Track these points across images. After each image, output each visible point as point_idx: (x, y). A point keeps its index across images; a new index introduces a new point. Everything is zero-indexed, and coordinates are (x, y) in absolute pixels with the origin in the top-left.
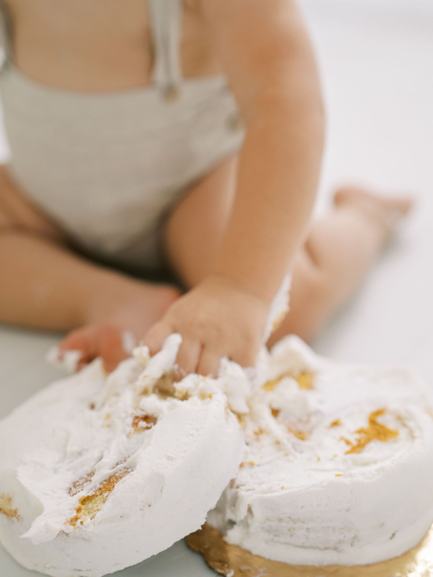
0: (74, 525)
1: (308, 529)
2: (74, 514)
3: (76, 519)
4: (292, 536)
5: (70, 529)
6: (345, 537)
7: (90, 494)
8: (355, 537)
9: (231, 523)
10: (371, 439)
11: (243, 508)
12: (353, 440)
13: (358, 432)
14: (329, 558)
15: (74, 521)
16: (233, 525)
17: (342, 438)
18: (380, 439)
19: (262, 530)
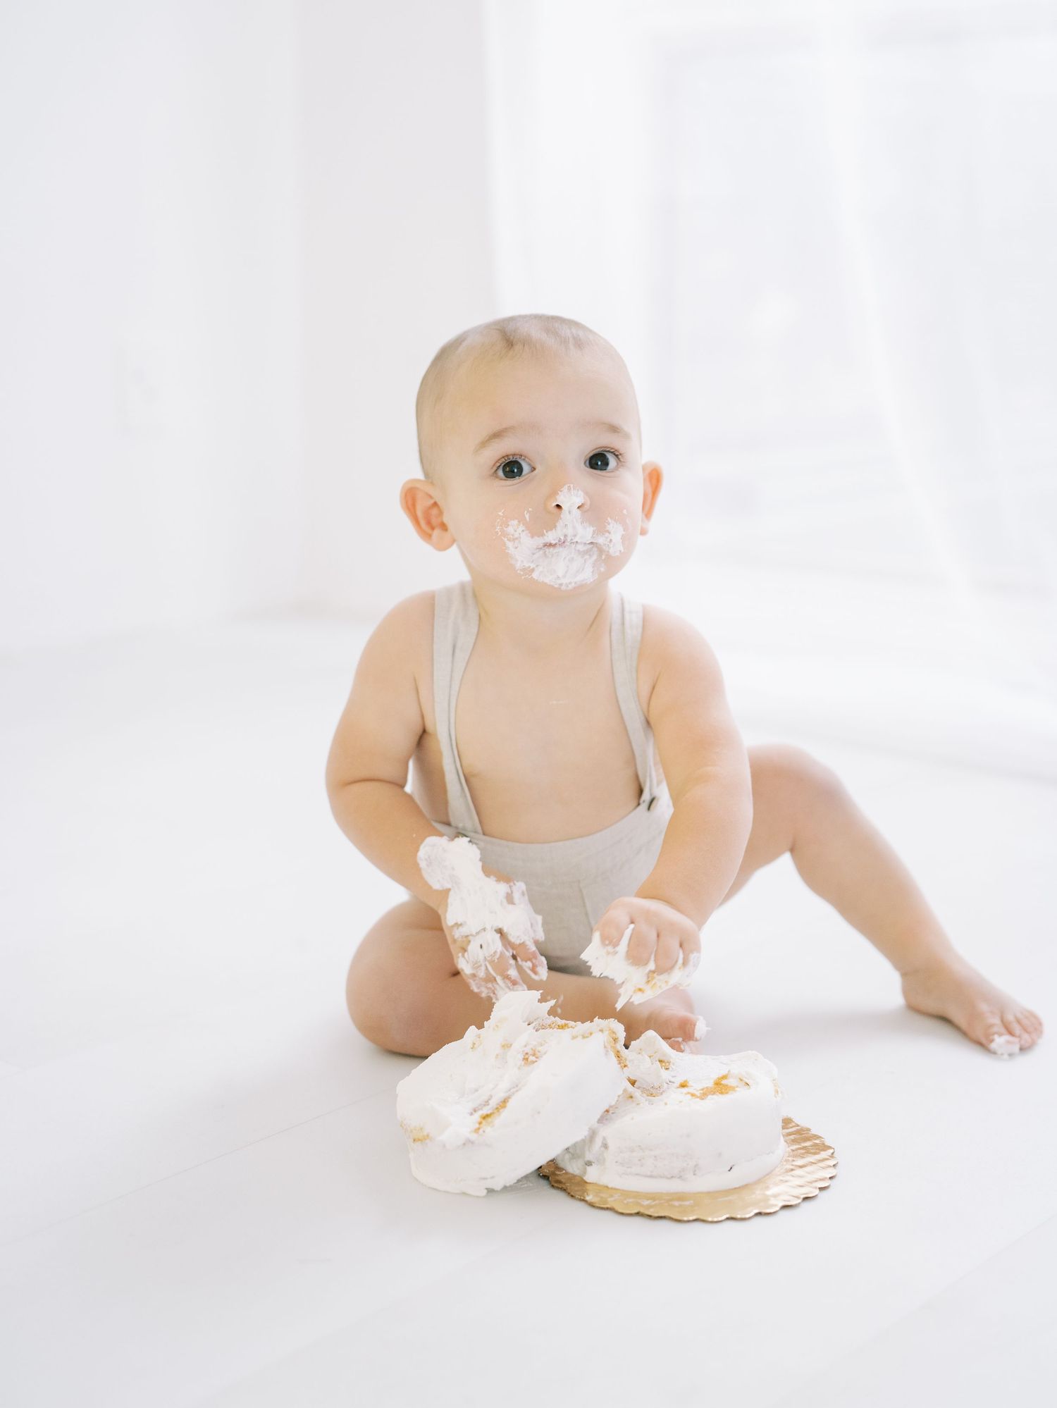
0: (478, 1133)
1: (655, 1157)
2: (477, 1126)
3: (479, 1129)
4: (642, 1165)
5: (474, 1137)
6: (688, 1164)
7: (489, 1112)
8: (696, 1166)
9: (589, 1163)
10: (714, 1093)
11: (598, 1142)
12: (698, 1094)
13: (702, 1090)
14: (675, 1186)
15: (477, 1130)
16: (591, 1165)
17: (689, 1093)
18: (722, 1093)
19: (617, 1162)
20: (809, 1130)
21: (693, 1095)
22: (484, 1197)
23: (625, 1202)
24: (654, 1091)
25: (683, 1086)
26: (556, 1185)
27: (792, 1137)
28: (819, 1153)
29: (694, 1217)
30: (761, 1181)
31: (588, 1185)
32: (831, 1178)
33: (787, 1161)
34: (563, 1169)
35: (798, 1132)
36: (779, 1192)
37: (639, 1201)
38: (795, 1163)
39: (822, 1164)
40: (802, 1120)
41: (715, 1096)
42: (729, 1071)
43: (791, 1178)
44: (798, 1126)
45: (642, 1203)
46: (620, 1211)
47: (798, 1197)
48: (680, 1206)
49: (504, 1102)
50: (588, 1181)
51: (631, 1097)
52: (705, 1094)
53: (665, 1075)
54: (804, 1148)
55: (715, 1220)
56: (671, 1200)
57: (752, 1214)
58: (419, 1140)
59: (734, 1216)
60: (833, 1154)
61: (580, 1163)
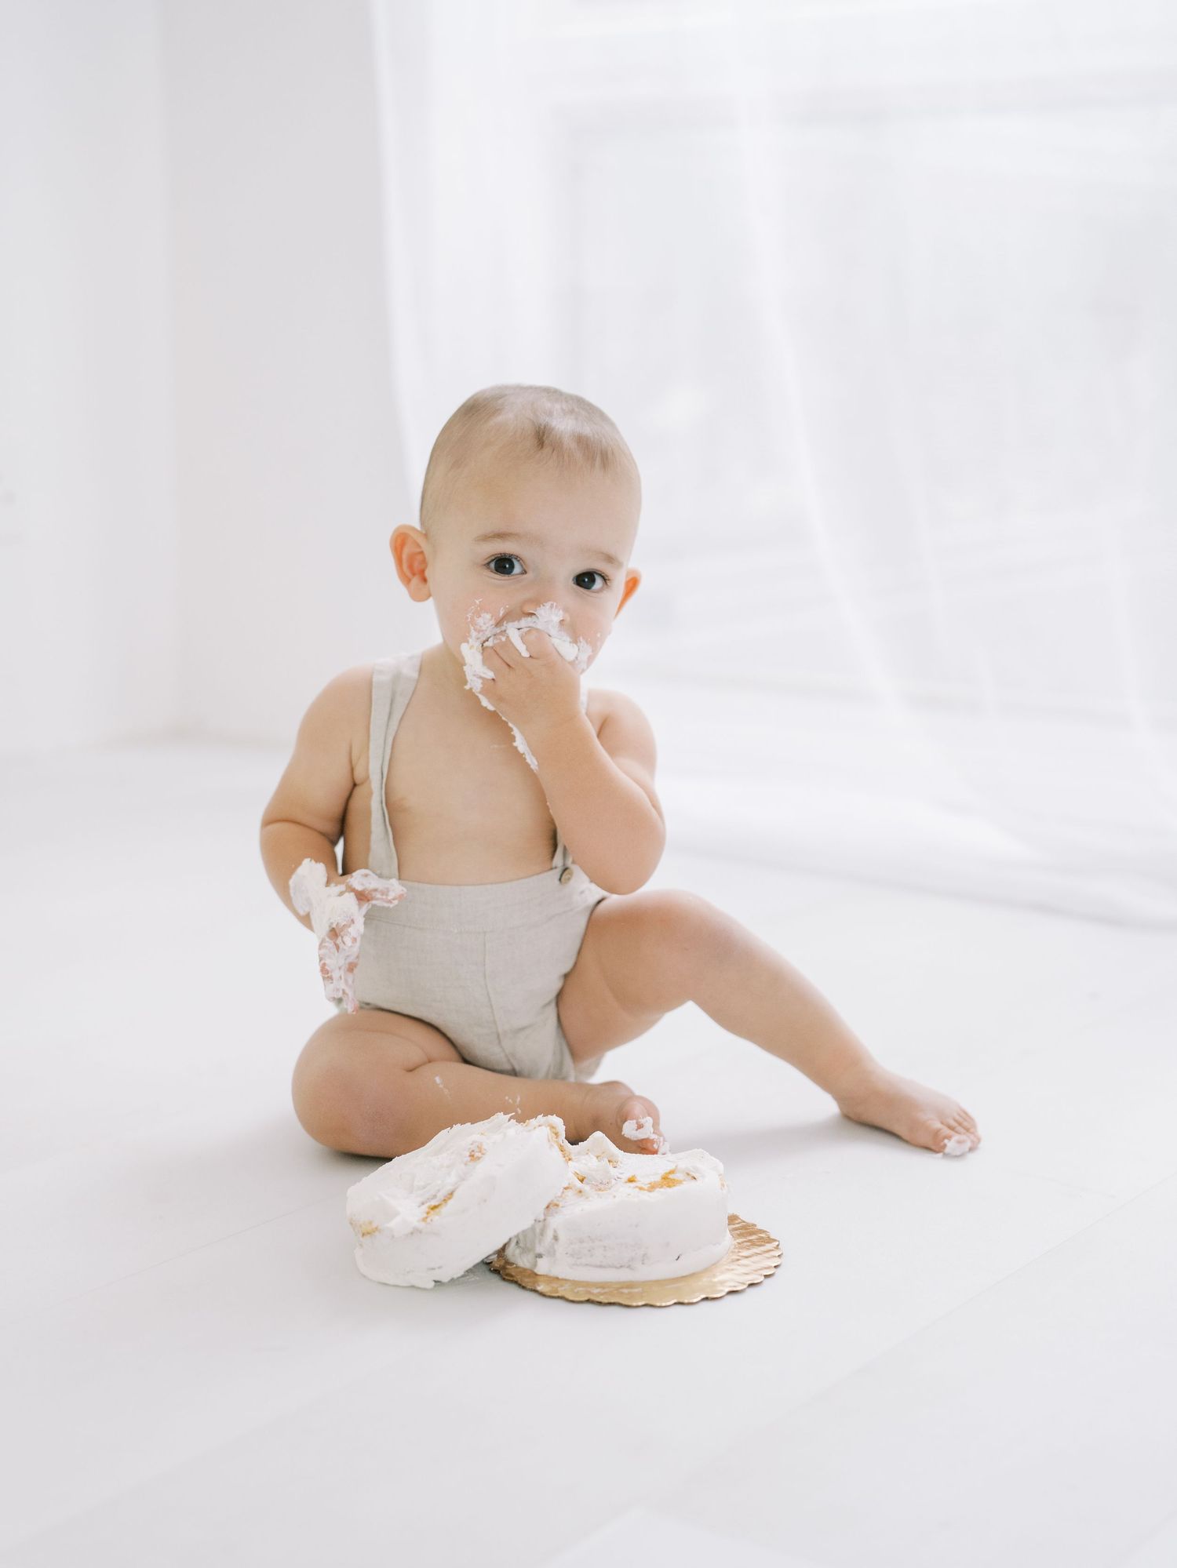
0: (426, 1222)
1: (605, 1247)
2: (425, 1215)
3: (427, 1218)
4: (592, 1256)
5: (422, 1225)
6: (636, 1254)
7: (437, 1204)
8: (644, 1255)
9: (540, 1256)
10: (662, 1187)
11: (550, 1234)
12: (646, 1187)
13: (650, 1184)
14: (624, 1275)
15: (424, 1219)
16: (542, 1257)
17: (637, 1187)
18: (669, 1187)
19: (567, 1254)
20: (755, 1225)
21: (641, 1189)
22: (431, 1290)
23: (576, 1290)
24: (602, 1186)
25: (631, 1181)
26: (506, 1278)
27: (738, 1232)
28: (763, 1245)
29: (643, 1303)
30: (709, 1270)
31: (538, 1277)
32: (775, 1267)
33: (732, 1252)
34: (513, 1264)
35: (744, 1227)
36: (729, 1277)
37: (589, 1289)
38: (741, 1254)
39: (767, 1255)
40: (746, 1216)
41: (662, 1190)
42: (676, 1167)
43: (739, 1267)
44: (744, 1222)
45: (592, 1291)
46: (571, 1298)
47: (744, 1284)
48: (629, 1293)
49: (452, 1194)
50: (539, 1273)
51: (580, 1192)
52: (652, 1187)
53: (613, 1172)
54: (749, 1241)
55: (664, 1304)
56: (622, 1288)
57: (699, 1299)
58: (368, 1233)
59: (681, 1301)
60: (778, 1245)
61: (531, 1256)
